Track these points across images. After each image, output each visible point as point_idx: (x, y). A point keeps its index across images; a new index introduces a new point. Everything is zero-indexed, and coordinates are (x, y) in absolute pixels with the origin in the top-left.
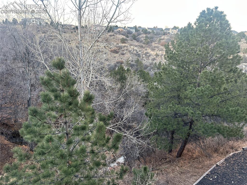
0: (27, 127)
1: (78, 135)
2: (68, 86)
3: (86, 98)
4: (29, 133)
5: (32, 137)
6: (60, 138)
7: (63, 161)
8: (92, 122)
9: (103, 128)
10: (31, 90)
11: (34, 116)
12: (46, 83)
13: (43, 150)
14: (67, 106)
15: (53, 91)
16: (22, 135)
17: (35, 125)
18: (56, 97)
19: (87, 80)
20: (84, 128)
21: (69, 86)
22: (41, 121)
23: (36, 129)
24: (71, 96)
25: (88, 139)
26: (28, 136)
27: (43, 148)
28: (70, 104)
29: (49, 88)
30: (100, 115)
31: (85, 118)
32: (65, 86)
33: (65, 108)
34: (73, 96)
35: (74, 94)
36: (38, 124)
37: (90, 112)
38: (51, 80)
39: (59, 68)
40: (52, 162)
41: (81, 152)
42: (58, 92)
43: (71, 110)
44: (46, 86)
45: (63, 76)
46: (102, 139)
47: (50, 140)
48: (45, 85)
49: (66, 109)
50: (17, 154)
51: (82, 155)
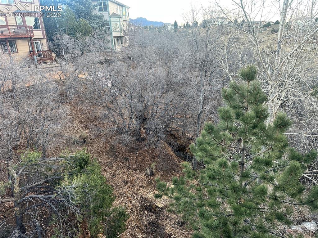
0: (200, 143)
1: (259, 170)
2: (255, 104)
3: (279, 123)
4: (201, 150)
5: (203, 156)
6: (234, 166)
7: (235, 195)
8: (279, 157)
9: (298, 171)
10: (203, 103)
11: (208, 133)
12: (228, 97)
13: (214, 174)
14: (251, 129)
15: (235, 107)
16: (192, 151)
17: (209, 144)
18: (238, 116)
19: (278, 99)
20: (268, 163)
21: (257, 104)
22: (215, 141)
23: (209, 148)
24: (258, 117)
25: (271, 180)
26: (199, 154)
27: (215, 172)
28: (255, 127)
29: (230, 103)
30: (292, 151)
31: (272, 151)
32: (252, 103)
33: (247, 131)
34: (260, 117)
35: (261, 116)
36: (212, 143)
37: (282, 144)
38: (236, 94)
39: (247, 79)
40: (221, 192)
41: (259, 193)
42: (241, 109)
43: (255, 134)
44: (228, 100)
45: (251, 89)
46: (294, 186)
47: (223, 165)
48: (226, 99)
49: (247, 133)
50: (186, 169)
51: (261, 197)
